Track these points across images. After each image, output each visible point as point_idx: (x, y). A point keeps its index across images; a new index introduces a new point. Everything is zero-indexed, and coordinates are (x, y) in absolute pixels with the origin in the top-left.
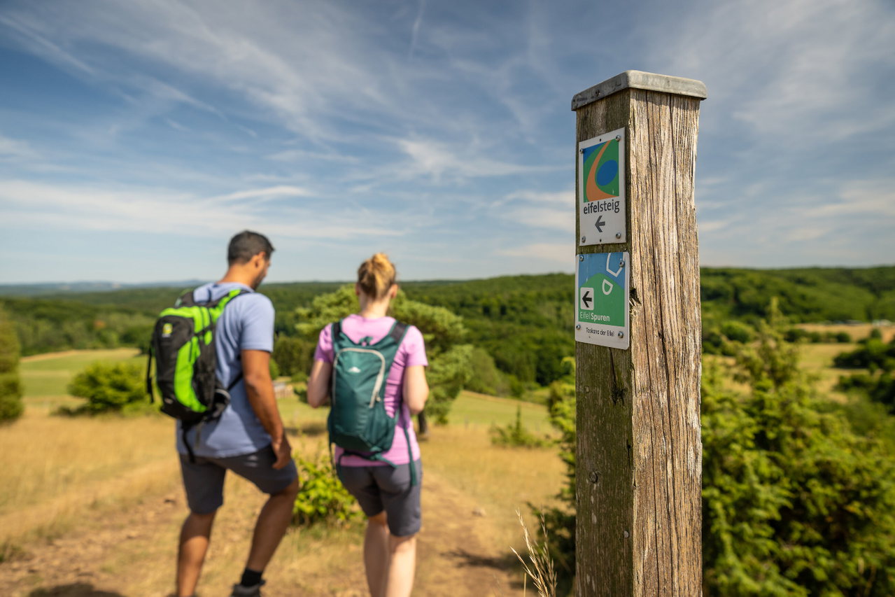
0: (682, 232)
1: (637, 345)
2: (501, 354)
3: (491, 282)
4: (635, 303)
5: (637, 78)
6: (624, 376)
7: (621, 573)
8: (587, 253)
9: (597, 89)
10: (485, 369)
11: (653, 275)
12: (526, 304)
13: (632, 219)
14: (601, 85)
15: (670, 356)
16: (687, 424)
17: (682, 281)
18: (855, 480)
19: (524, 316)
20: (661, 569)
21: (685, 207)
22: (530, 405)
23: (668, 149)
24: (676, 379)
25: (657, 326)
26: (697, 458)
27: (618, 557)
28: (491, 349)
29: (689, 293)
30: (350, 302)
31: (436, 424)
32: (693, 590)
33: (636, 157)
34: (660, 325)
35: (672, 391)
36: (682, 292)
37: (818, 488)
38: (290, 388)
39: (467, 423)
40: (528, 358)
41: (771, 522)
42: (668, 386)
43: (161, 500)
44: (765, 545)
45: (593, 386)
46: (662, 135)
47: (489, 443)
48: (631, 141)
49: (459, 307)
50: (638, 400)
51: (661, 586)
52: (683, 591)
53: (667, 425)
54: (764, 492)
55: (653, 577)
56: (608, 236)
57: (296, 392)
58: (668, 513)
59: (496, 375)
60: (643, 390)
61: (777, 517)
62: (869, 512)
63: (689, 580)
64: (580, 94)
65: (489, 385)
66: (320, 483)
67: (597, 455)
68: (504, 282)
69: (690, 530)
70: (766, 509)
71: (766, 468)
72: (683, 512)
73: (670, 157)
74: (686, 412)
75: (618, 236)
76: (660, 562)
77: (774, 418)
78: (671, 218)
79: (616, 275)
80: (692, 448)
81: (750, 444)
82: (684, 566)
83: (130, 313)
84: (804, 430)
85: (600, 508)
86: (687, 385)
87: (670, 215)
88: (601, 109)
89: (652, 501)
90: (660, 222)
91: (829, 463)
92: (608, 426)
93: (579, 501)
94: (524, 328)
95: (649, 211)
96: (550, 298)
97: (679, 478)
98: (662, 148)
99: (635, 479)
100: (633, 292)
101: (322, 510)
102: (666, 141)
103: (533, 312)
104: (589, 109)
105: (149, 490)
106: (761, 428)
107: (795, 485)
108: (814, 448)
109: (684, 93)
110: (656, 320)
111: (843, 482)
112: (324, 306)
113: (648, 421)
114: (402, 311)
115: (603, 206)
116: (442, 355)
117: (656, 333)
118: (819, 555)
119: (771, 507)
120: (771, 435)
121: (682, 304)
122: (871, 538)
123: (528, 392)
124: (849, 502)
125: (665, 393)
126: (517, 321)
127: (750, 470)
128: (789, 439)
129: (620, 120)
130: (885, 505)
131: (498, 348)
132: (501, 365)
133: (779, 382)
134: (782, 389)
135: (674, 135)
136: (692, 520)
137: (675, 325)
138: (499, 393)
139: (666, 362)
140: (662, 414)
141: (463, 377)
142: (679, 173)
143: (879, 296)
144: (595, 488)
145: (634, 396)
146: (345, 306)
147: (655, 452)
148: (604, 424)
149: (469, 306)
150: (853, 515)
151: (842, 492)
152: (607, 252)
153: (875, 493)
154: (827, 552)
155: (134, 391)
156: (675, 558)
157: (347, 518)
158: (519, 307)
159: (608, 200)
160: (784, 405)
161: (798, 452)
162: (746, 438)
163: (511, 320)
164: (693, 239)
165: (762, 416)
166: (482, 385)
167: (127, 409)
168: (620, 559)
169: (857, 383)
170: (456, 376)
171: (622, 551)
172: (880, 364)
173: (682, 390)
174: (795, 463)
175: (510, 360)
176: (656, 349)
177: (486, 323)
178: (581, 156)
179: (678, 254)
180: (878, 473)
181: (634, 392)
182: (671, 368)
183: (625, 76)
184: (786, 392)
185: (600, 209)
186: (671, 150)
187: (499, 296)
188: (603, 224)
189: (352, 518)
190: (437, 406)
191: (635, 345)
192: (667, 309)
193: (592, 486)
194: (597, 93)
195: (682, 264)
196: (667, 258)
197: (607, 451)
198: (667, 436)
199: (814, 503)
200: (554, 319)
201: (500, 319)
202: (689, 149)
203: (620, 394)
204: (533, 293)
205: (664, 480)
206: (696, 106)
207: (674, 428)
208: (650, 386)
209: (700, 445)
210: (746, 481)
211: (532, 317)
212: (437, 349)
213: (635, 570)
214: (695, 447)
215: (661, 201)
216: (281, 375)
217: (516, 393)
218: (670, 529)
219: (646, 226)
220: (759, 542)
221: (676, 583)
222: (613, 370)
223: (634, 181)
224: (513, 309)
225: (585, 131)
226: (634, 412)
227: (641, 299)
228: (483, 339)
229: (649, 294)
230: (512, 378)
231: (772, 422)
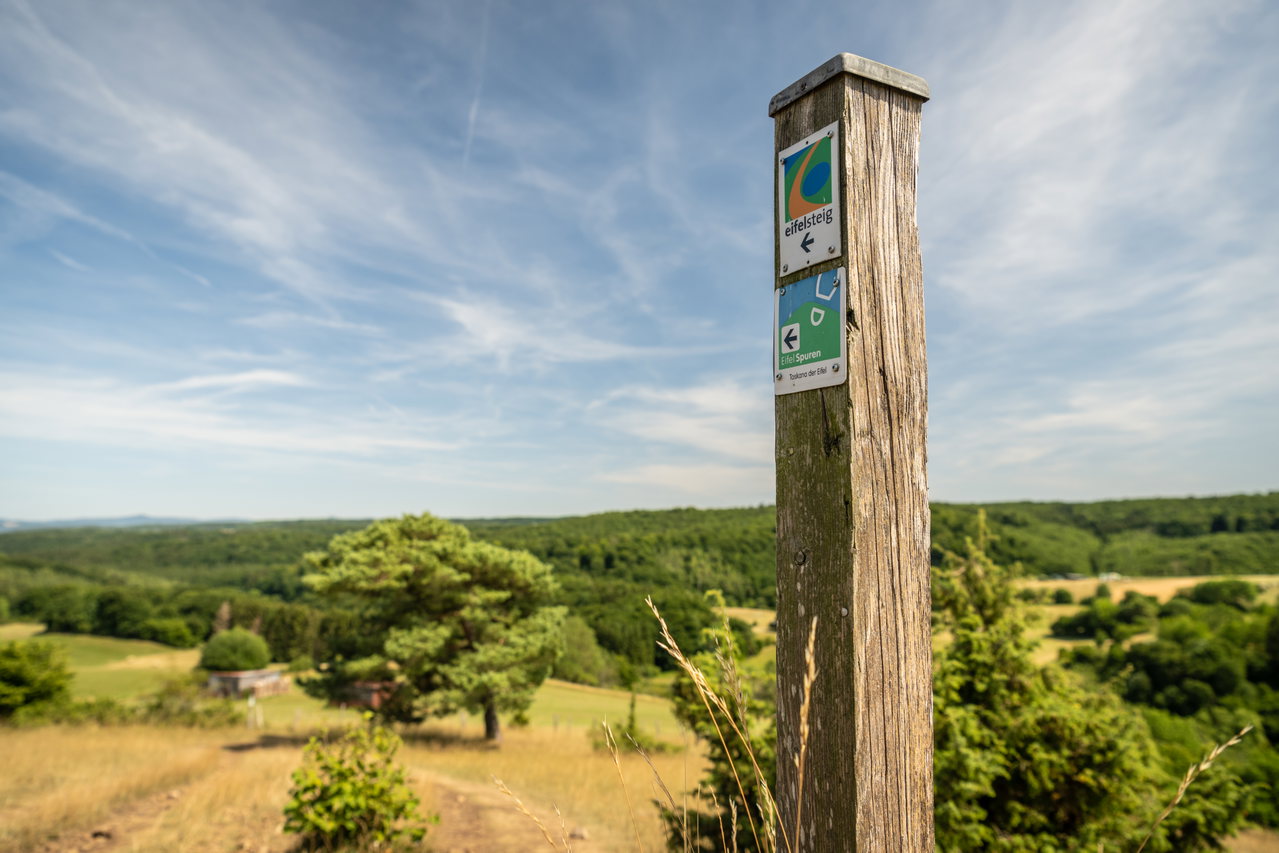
0: (904, 252)
1: (856, 379)
2: (605, 625)
3: (592, 520)
4: (852, 328)
5: (852, 62)
6: (839, 418)
7: (838, 664)
8: (790, 283)
9: (803, 82)
10: (581, 647)
11: (873, 297)
12: (641, 553)
13: (849, 227)
14: (807, 77)
15: (893, 398)
16: (913, 484)
17: (905, 311)
18: (1086, 741)
19: (639, 570)
20: (886, 659)
21: (908, 224)
22: (648, 698)
23: (887, 151)
24: (900, 427)
25: (877, 359)
26: (924, 526)
27: (834, 645)
28: (592, 617)
29: (913, 325)
30: (387, 543)
31: (511, 726)
32: (922, 689)
33: (853, 154)
34: (880, 359)
35: (896, 441)
36: (905, 324)
37: (1040, 754)
38: (288, 679)
39: (555, 724)
40: (644, 629)
41: (983, 801)
42: (891, 434)
43: (88, 835)
44: (977, 831)
45: (799, 444)
46: (881, 134)
47: (588, 748)
48: (847, 136)
49: (548, 554)
50: (858, 446)
51: (886, 679)
52: (910, 690)
53: (890, 480)
54: (974, 759)
55: (877, 667)
56: (818, 254)
57: (299, 682)
58: (893, 590)
59: (598, 656)
60: (862, 434)
61: (992, 793)
62: (1104, 781)
63: (917, 676)
64: (780, 93)
65: (587, 670)
66: (347, 787)
67: (805, 529)
68: (610, 521)
69: (917, 615)
70: (977, 781)
71: (974, 729)
72: (910, 592)
73: (890, 162)
74: (912, 469)
75: (831, 251)
76: (884, 648)
77: (985, 665)
78: (891, 234)
79: (828, 298)
80: (919, 514)
81: (955, 696)
82: (912, 660)
83: (32, 567)
84: (1022, 678)
85: (809, 593)
86: (913, 437)
87: (891, 230)
88: (807, 107)
89: (875, 571)
90: (880, 236)
91: (1053, 720)
92: (820, 488)
93: (780, 596)
94: (638, 587)
95: (867, 222)
96: (676, 544)
97: (904, 549)
98: (881, 150)
99: (855, 540)
100: (850, 314)
101: (350, 825)
102: (885, 143)
103: (652, 564)
104: (792, 110)
105: (67, 819)
106: (968, 678)
107: (1013, 751)
108: (1034, 704)
109: (905, 88)
110: (877, 352)
111: (1072, 746)
112: (347, 548)
113: (869, 472)
114: (464, 556)
115: (810, 221)
116: (523, 622)
117: (876, 368)
118: (1045, 843)
119: (982, 777)
120: (981, 687)
121: (906, 338)
122: (1109, 820)
123: (643, 680)
124: (1080, 770)
125: (888, 442)
126: (629, 576)
127: (957, 728)
128: (1003, 691)
129: (835, 113)
130: (1123, 771)
131: (602, 616)
132: (606, 641)
133: (989, 622)
134: (992, 629)
135: (894, 137)
136: (920, 602)
137: (897, 361)
138: (603, 682)
139: (888, 403)
140: (884, 466)
141: (553, 653)
142: (900, 183)
143: (1105, 541)
144: (802, 571)
145: (853, 440)
146: (379, 549)
147: (877, 512)
148: (814, 487)
149: (560, 555)
150: (1084, 786)
151: (1070, 759)
152: (817, 274)
153: (1110, 755)
154: (1053, 839)
155: (37, 685)
156: (901, 646)
157: (388, 839)
158: (633, 557)
159: (817, 212)
160: (996, 647)
161: (1014, 710)
162: (949, 688)
163: (620, 575)
164: (917, 263)
165: (969, 662)
166: (578, 670)
167: (21, 714)
168: (837, 647)
169: (1080, 658)
170: (543, 651)
171: (839, 636)
172: (1109, 631)
173: (907, 442)
174: (1012, 722)
175: (618, 635)
176: (877, 387)
177: (585, 579)
178: (782, 169)
179: (901, 278)
180: (1114, 731)
181: (852, 434)
182: (894, 414)
183: (839, 59)
184: (998, 632)
185: (808, 225)
186: (891, 153)
187: (604, 541)
188: (812, 241)
189: (395, 838)
190: (513, 696)
191: (853, 377)
192: (888, 341)
193: (798, 570)
194: (803, 86)
195: (905, 291)
196: (888, 280)
197: (818, 518)
198: (890, 495)
199: (1036, 774)
200: (681, 572)
201: (604, 574)
202: (910, 156)
203: (835, 442)
204: (652, 537)
205: (887, 548)
206: (918, 107)
207: (898, 486)
208: (871, 432)
209: (927, 511)
210: (951, 745)
211: (651, 571)
212: (516, 612)
213: (855, 653)
214: (922, 513)
215: (880, 212)
216: (274, 660)
217: (626, 681)
218: (895, 610)
219: (864, 238)
220: (968, 828)
221: (903, 679)
222: (826, 415)
223: (849, 182)
224: (623, 559)
225: (785, 136)
226: (853, 459)
227: (859, 324)
228: (579, 603)
229: (868, 319)
230: (622, 659)
231: (980, 670)
